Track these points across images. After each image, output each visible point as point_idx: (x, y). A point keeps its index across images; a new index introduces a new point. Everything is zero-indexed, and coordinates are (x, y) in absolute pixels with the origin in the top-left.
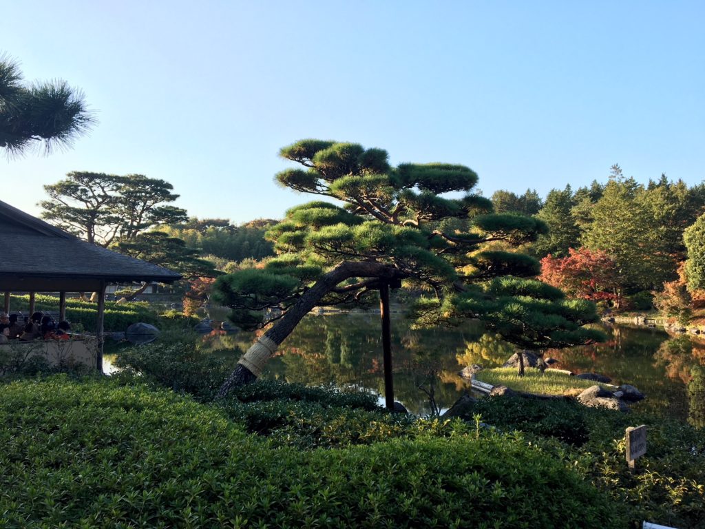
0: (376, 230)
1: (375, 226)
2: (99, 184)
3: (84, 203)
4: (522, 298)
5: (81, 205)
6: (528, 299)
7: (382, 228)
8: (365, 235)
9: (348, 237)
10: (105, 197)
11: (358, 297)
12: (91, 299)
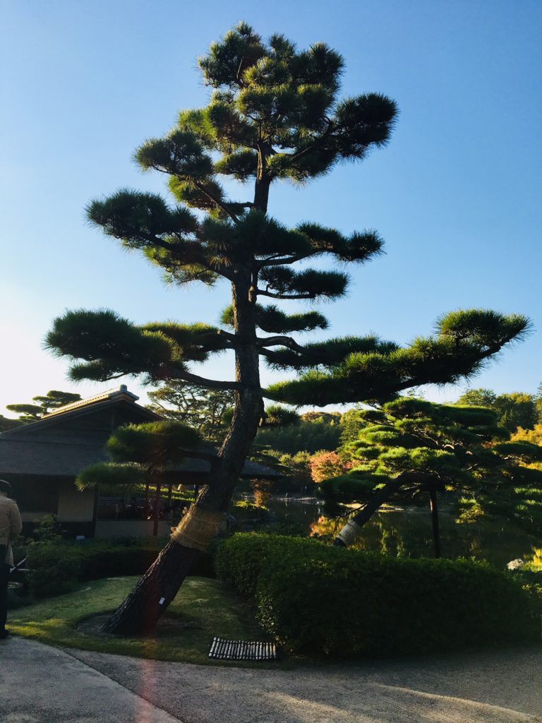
0: (425, 454)
1: (424, 451)
2: (189, 390)
3: (177, 406)
4: (528, 502)
5: (174, 408)
6: (533, 502)
7: (429, 453)
8: (418, 457)
9: (407, 457)
10: (193, 401)
11: (414, 496)
12: (179, 489)
